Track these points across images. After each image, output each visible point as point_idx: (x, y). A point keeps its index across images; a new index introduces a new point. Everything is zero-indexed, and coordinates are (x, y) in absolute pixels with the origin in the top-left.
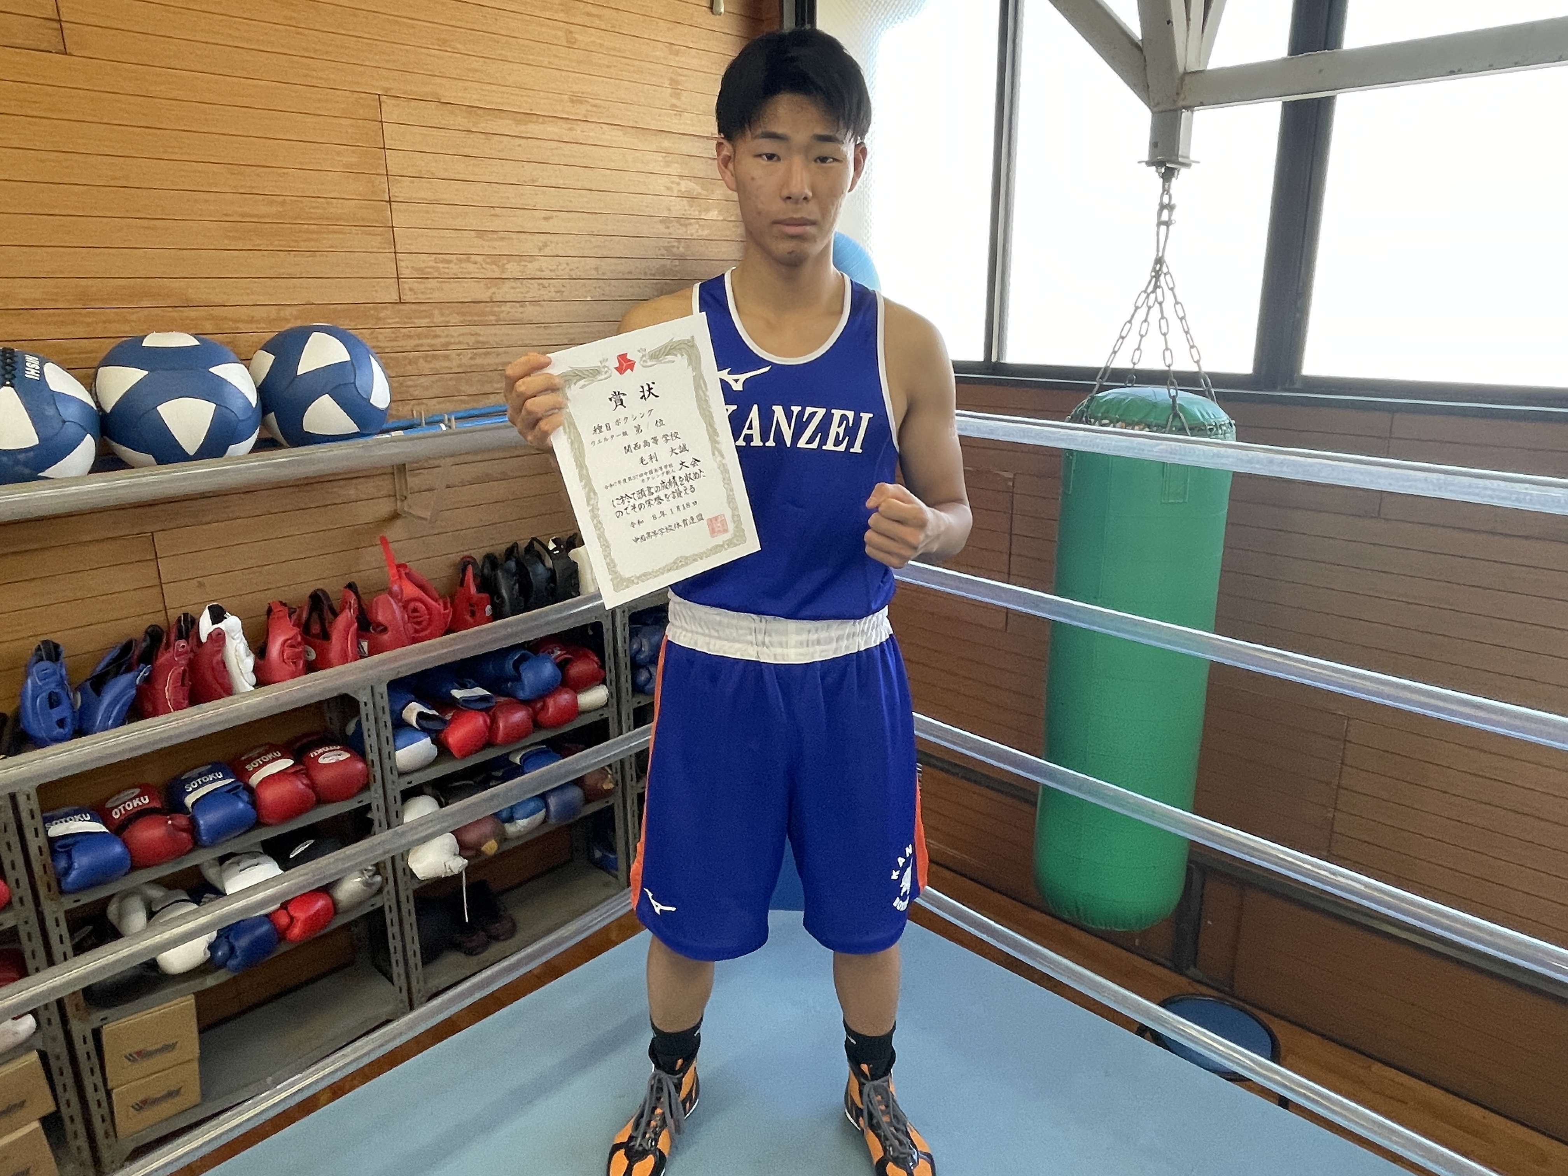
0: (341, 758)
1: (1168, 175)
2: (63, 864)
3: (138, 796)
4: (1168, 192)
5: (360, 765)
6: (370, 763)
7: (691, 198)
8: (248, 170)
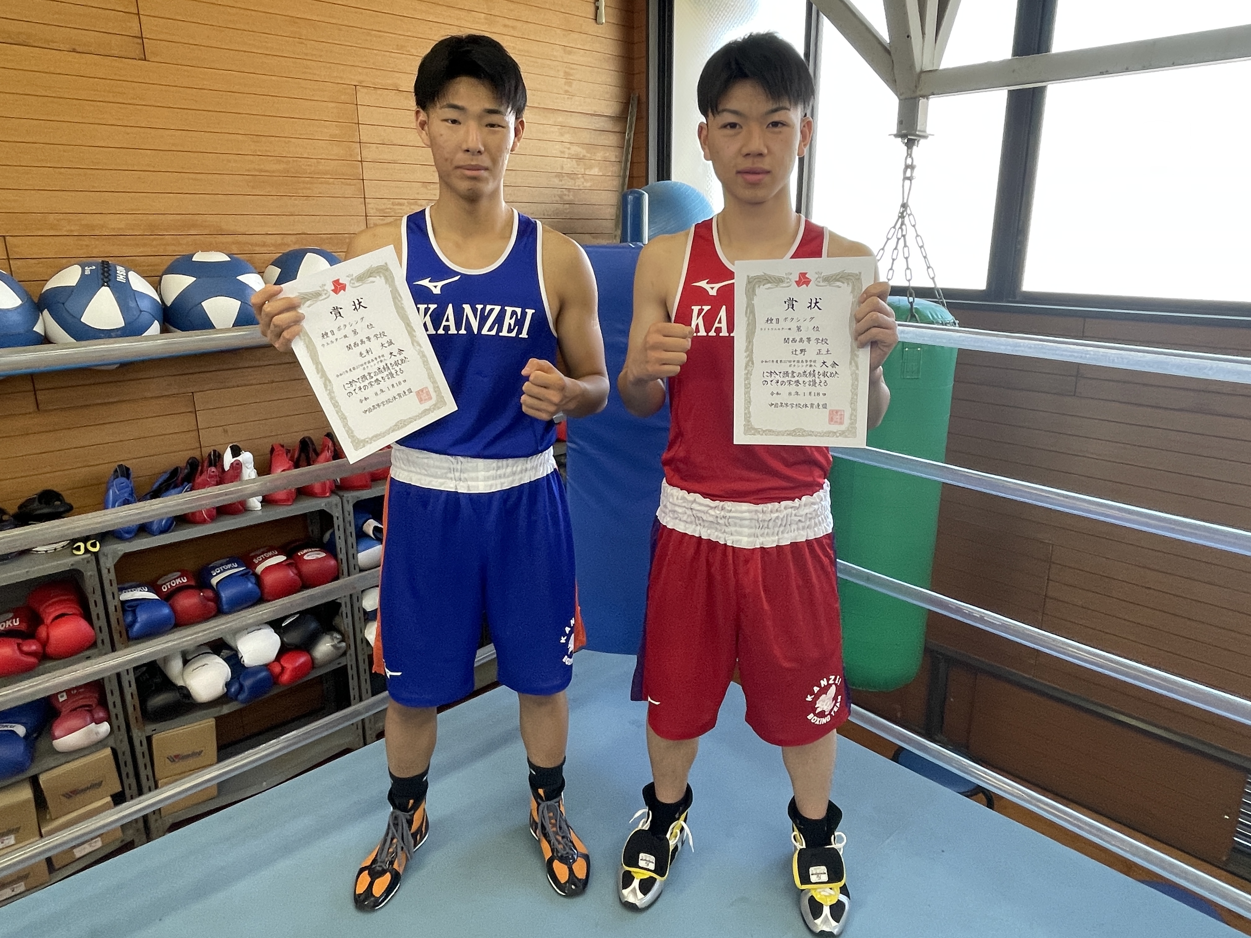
0: (319, 556)
1: (910, 144)
2: (130, 619)
3: (180, 577)
4: (911, 156)
5: (333, 562)
6: (340, 561)
7: (579, 159)
8: (264, 139)
